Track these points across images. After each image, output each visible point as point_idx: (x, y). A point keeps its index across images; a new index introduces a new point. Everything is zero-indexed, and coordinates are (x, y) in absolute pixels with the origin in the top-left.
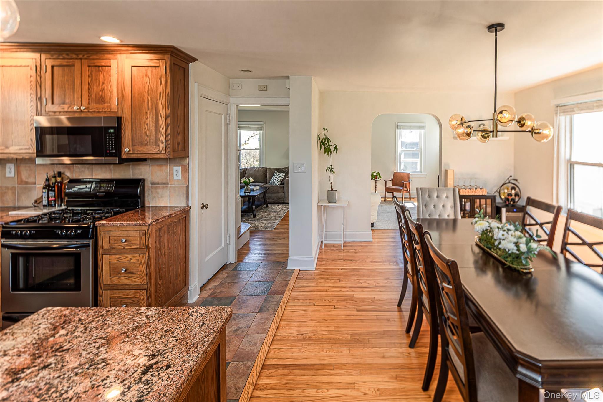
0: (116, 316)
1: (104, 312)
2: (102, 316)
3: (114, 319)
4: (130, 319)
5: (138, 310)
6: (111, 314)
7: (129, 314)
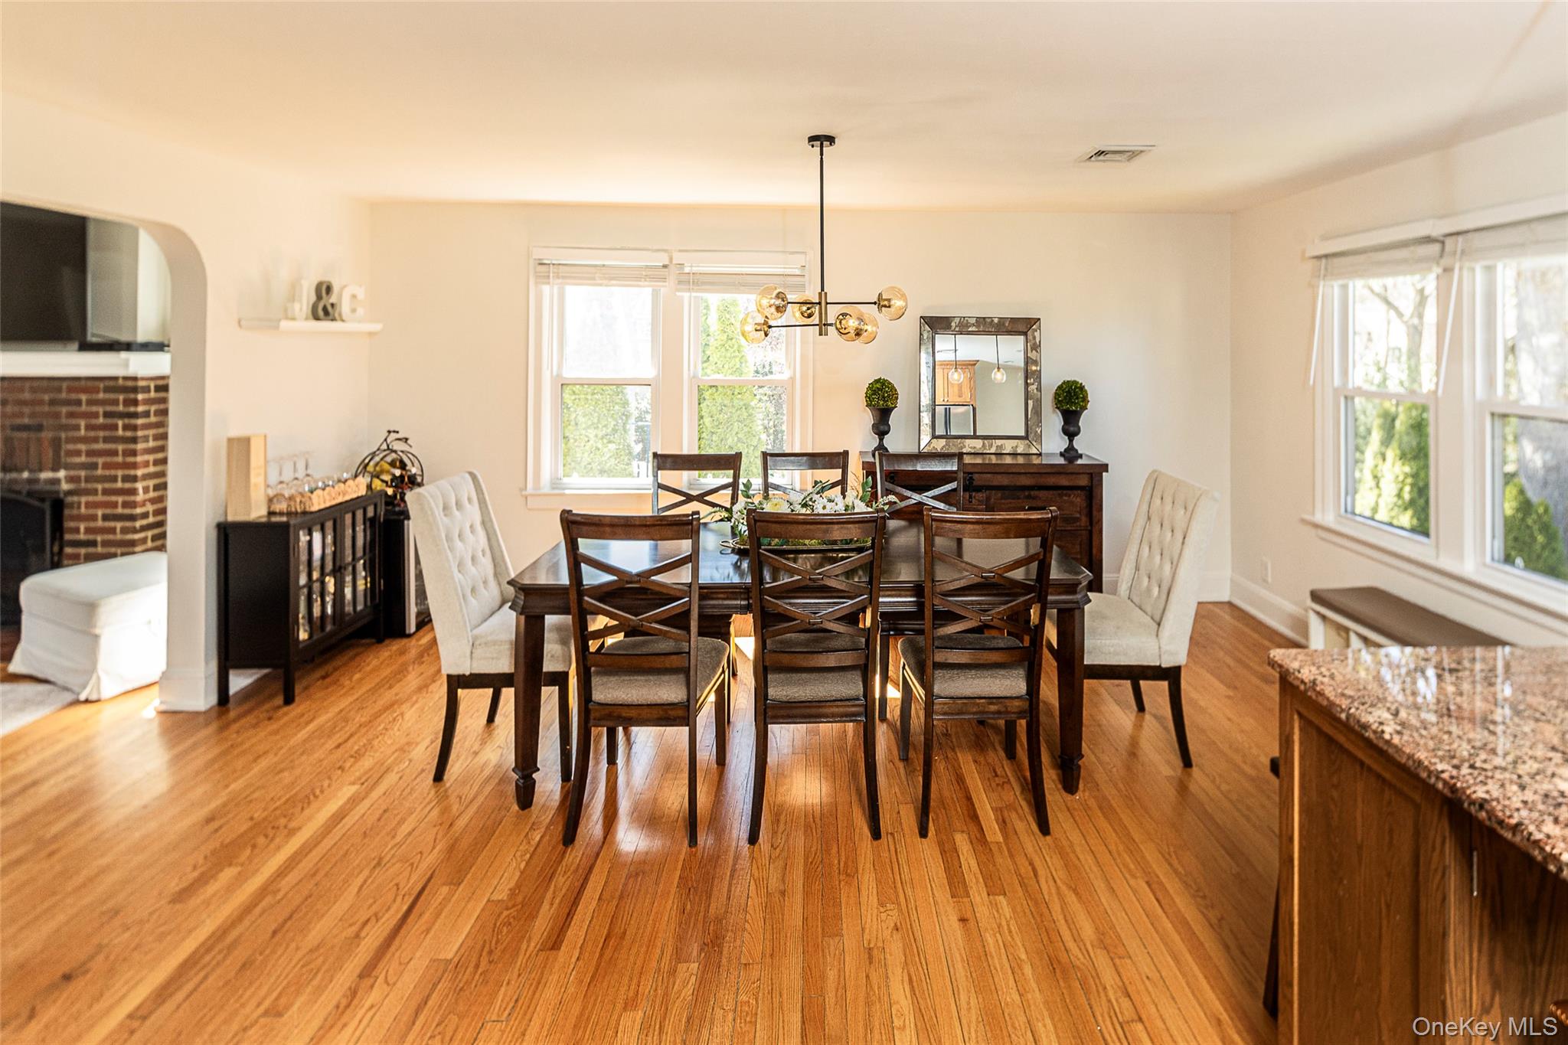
0: (1447, 748)
1: (1465, 770)
2: (1472, 767)
3: (1455, 746)
4: (1425, 728)
5: (1399, 733)
6: (1453, 757)
7: (1422, 736)
